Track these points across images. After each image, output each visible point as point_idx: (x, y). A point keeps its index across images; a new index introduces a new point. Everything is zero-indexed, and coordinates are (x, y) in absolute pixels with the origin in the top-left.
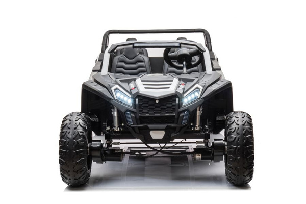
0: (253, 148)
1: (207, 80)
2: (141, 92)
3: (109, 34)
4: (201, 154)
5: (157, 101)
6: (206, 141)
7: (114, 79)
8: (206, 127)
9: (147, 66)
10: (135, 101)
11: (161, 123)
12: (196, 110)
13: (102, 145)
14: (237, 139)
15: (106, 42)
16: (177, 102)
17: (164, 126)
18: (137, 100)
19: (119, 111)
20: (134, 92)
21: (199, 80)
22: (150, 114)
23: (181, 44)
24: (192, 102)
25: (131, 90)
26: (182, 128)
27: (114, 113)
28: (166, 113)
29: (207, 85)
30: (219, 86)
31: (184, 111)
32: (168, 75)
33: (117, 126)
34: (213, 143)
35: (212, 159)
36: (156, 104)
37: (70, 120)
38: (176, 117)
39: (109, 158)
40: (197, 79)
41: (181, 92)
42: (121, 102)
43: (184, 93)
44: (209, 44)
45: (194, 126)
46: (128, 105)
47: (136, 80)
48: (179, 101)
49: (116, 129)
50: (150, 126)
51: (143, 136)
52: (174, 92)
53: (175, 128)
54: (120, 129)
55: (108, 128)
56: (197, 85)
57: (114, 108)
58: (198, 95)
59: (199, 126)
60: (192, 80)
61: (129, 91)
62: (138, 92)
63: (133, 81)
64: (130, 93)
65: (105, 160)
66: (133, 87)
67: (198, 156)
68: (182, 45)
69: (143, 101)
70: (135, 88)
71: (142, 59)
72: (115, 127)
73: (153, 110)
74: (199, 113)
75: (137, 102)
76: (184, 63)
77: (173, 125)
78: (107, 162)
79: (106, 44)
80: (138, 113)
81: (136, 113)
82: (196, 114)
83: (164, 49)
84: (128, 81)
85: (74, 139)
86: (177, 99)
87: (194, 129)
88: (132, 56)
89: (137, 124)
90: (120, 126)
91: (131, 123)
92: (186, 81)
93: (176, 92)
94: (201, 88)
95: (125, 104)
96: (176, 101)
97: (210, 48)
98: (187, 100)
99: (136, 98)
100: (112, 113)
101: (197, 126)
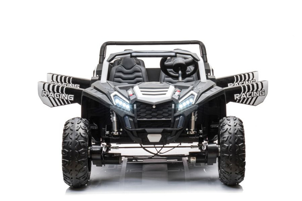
0: (244, 156)
1: (201, 87)
2: (138, 98)
3: (106, 46)
4: (195, 158)
5: (154, 107)
6: (200, 144)
7: (113, 87)
8: (201, 131)
9: (144, 76)
10: (133, 106)
11: (158, 127)
12: (190, 115)
13: (102, 148)
14: (229, 147)
15: (104, 54)
16: (173, 107)
17: (161, 130)
18: (135, 105)
19: (118, 116)
20: (132, 98)
21: (193, 87)
22: (147, 118)
23: (176, 53)
24: (187, 108)
25: (129, 96)
26: (177, 131)
27: (113, 118)
28: (163, 117)
29: (201, 92)
30: (213, 92)
31: (179, 116)
32: (164, 83)
33: (116, 130)
34: (207, 146)
35: (206, 162)
36: (152, 110)
37: (72, 123)
38: (172, 121)
39: (108, 161)
40: (192, 86)
41: (177, 98)
42: (120, 108)
43: (179, 99)
44: (205, 56)
45: (189, 130)
46: (127, 111)
47: (134, 88)
48: (175, 106)
49: (116, 133)
50: (147, 130)
51: (141, 139)
52: (170, 98)
53: (171, 132)
54: (119, 133)
55: (107, 132)
56: (192, 92)
57: (113, 114)
58: (192, 101)
59: (194, 130)
60: (187, 87)
61: (127, 97)
62: (136, 98)
63: (131, 89)
64: (129, 99)
65: (104, 164)
66: (132, 94)
67: (193, 160)
68: (178, 55)
69: (141, 106)
70: (133, 94)
71: (139, 69)
72: (114, 131)
73: (150, 114)
74: (193, 118)
75: (135, 107)
76: (180, 72)
77: (169, 129)
78: (106, 165)
79: (103, 56)
80: (136, 117)
81: (134, 117)
82: (191, 119)
83: (161, 58)
84: (127, 89)
85: (77, 139)
86: (173, 105)
87: (189, 133)
88: (129, 66)
89: (136, 128)
90: (119, 131)
91: (129, 126)
92: (181, 88)
93: (172, 98)
94: (196, 95)
95: (124, 109)
96: (171, 106)
97: (205, 60)
98: (182, 106)
99: (134, 103)
100: (111, 119)
101: (192, 130)
